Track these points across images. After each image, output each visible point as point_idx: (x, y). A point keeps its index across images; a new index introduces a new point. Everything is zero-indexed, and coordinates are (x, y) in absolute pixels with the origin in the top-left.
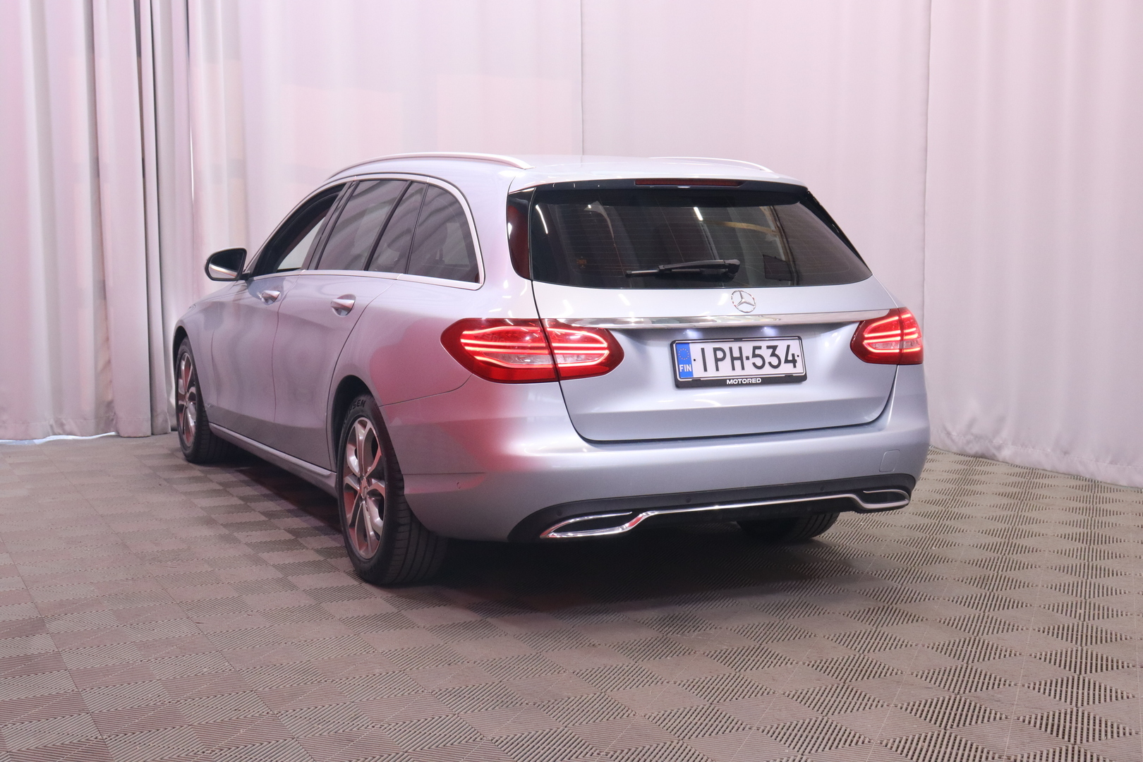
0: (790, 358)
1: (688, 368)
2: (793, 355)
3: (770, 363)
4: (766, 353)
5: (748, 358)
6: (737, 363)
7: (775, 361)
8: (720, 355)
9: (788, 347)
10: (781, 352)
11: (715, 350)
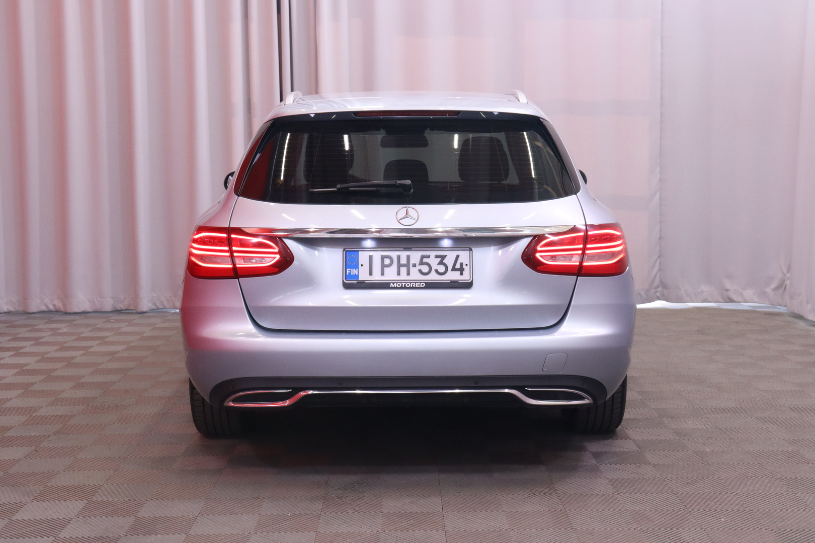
0: (458, 266)
1: (354, 272)
2: (461, 264)
3: (436, 271)
4: (434, 262)
5: (414, 265)
6: (404, 270)
7: (442, 269)
8: (387, 261)
9: (458, 257)
10: (449, 261)
11: (383, 258)
